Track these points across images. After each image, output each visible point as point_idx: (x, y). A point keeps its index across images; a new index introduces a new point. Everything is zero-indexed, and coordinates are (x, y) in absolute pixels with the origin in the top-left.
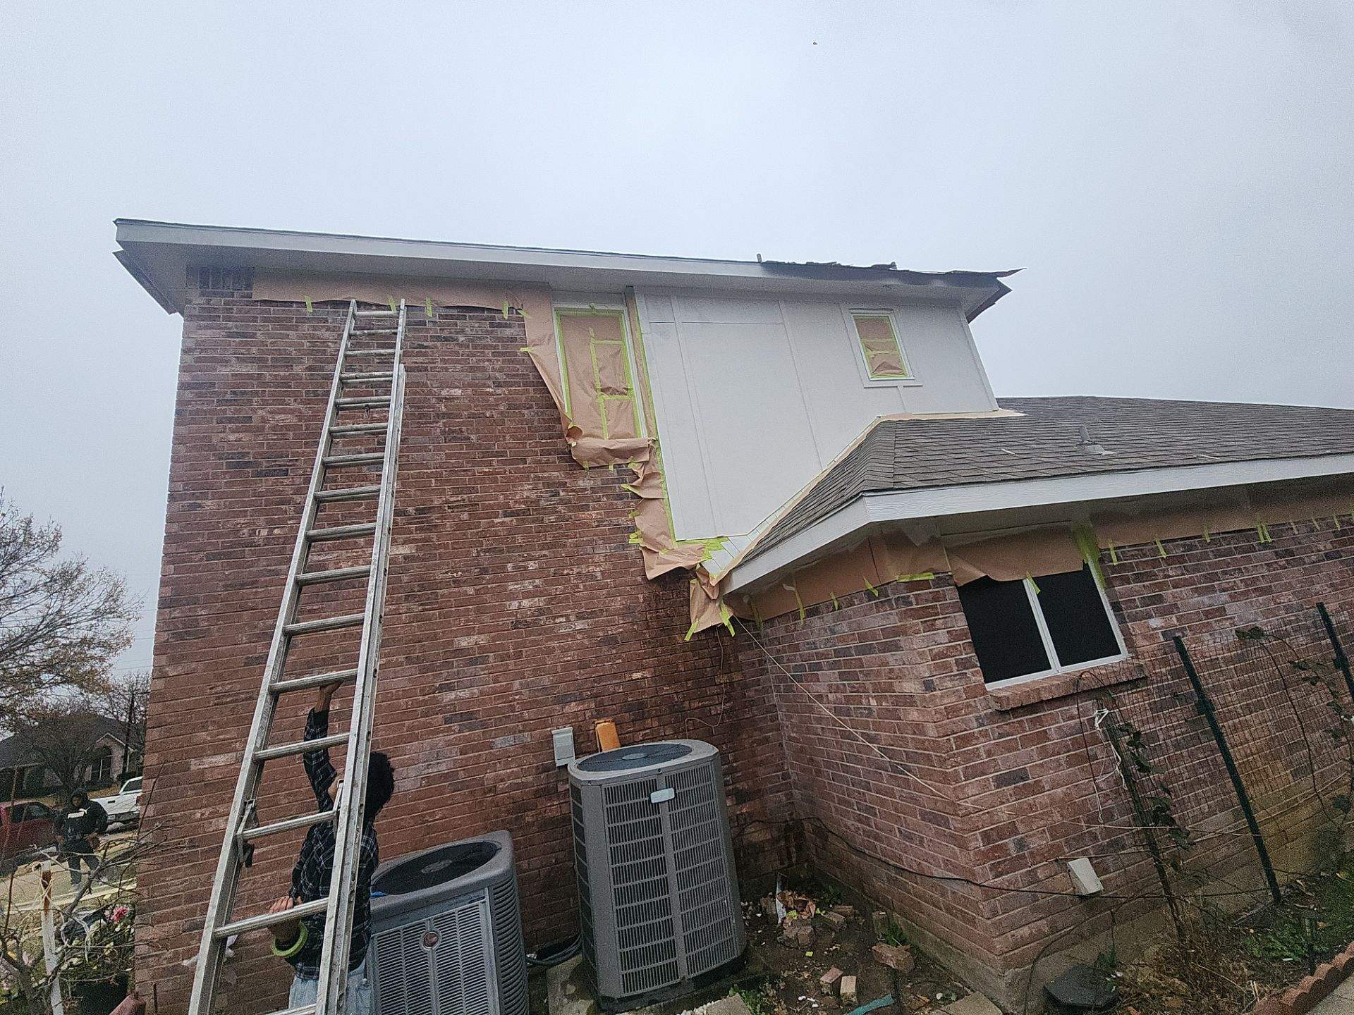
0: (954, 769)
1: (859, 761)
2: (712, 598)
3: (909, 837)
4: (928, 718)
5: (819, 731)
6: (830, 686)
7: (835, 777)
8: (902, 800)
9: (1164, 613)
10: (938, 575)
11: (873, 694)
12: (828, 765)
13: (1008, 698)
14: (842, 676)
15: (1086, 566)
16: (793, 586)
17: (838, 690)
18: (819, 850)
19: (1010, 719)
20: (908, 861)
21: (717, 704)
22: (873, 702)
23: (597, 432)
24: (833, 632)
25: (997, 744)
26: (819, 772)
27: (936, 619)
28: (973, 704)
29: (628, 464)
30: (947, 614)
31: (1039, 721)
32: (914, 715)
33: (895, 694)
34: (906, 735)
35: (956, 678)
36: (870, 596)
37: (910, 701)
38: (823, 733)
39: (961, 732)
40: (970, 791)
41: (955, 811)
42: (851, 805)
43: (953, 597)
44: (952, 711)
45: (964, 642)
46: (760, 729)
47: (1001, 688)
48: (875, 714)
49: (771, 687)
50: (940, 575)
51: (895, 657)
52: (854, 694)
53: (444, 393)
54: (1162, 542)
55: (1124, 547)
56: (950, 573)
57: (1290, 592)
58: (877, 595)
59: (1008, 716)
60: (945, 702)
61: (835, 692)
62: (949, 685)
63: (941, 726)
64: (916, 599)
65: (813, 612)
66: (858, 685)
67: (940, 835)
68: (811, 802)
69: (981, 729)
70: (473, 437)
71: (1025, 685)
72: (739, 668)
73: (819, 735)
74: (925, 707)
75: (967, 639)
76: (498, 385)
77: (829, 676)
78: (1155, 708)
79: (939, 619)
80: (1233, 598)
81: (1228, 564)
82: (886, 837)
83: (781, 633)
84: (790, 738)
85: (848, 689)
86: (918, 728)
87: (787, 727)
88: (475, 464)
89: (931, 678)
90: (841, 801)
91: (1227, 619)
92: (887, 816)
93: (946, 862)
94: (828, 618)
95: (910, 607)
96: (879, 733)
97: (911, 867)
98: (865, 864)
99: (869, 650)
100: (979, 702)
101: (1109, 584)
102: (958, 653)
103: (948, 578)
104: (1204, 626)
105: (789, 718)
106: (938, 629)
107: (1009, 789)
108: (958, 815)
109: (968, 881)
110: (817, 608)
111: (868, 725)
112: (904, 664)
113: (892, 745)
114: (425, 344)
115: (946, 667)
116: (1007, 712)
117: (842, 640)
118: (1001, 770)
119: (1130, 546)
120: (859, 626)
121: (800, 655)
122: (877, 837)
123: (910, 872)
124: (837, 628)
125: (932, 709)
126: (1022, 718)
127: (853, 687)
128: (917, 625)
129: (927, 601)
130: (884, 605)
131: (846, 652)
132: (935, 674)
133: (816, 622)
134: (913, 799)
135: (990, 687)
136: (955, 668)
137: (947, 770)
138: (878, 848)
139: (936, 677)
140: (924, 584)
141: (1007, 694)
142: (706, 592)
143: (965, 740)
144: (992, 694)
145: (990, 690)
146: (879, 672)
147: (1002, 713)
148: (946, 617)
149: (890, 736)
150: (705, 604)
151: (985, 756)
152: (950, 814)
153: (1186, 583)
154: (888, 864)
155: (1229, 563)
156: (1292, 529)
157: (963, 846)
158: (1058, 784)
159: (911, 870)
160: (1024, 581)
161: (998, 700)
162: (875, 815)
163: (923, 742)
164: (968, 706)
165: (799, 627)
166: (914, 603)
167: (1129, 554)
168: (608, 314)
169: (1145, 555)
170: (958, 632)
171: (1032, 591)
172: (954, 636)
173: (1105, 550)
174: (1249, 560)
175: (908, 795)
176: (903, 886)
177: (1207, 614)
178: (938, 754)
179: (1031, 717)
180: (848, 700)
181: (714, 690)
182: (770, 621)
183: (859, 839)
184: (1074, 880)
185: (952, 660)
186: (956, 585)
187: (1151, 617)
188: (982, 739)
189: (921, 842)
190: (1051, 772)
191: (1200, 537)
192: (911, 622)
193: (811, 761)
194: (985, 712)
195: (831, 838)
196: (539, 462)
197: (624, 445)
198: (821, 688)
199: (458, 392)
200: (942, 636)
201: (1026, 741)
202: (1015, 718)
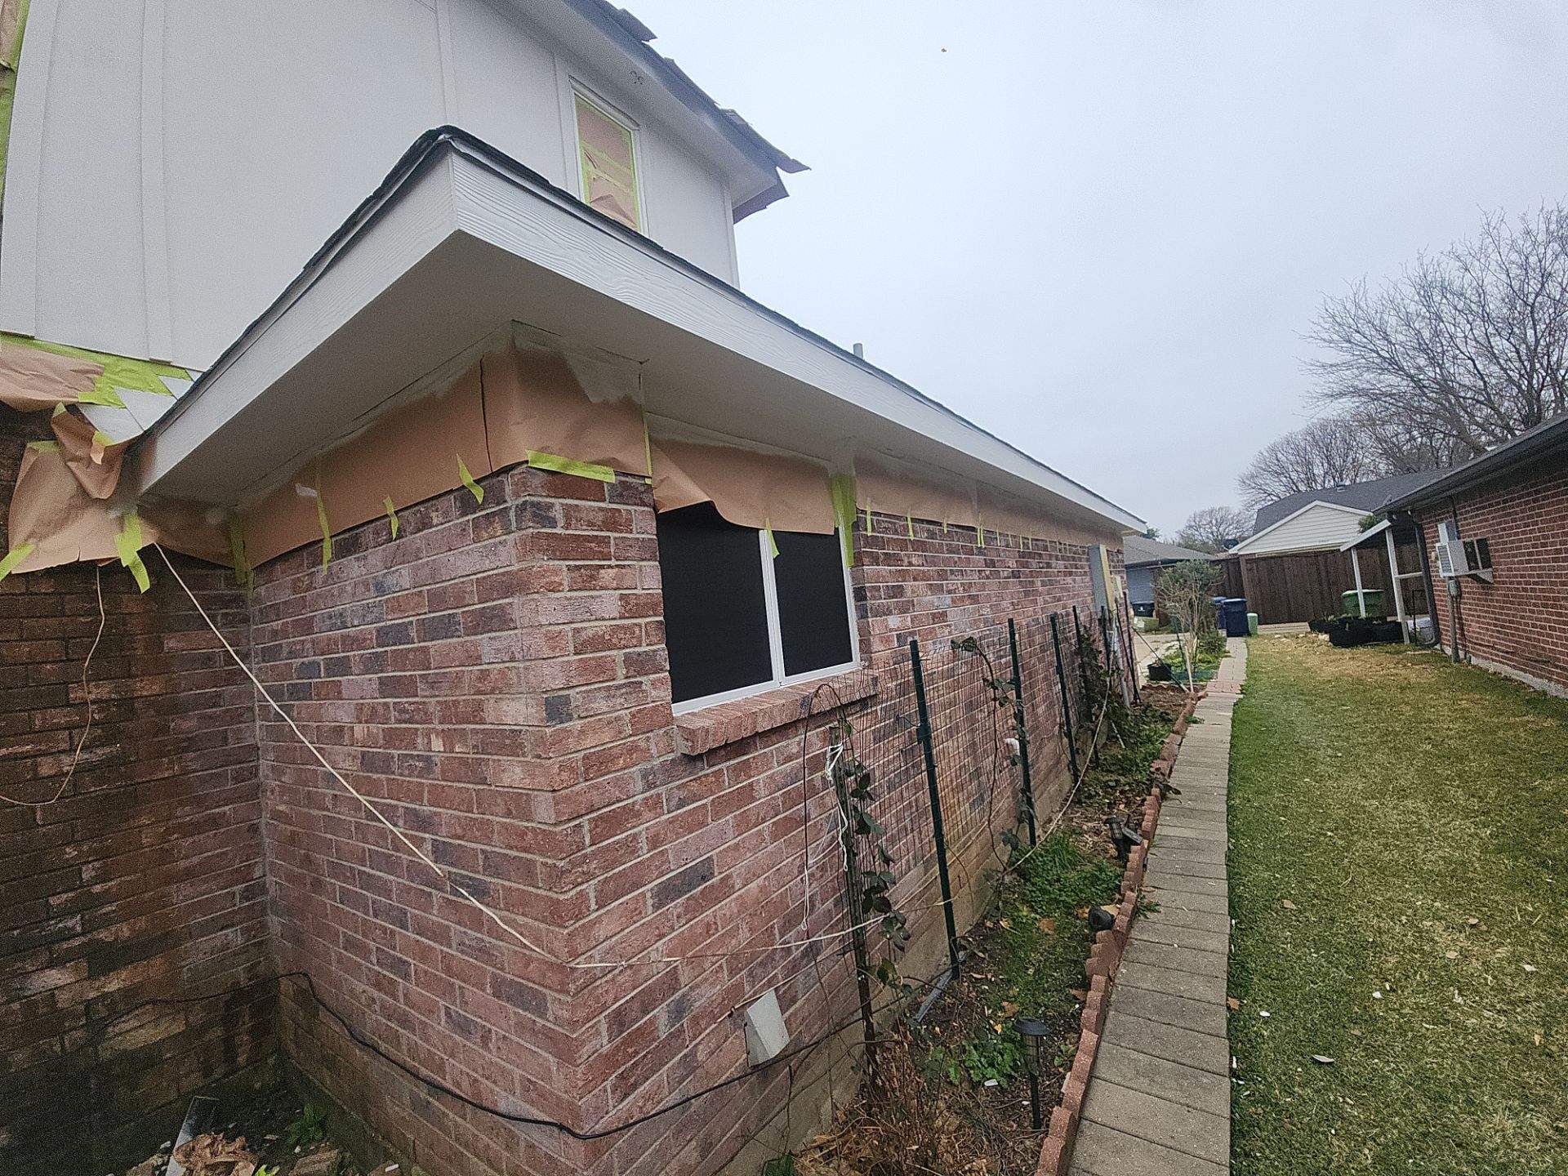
0: (579, 888)
1: (391, 865)
2: (96, 495)
3: (463, 1026)
4: (541, 781)
5: (329, 804)
6: (360, 708)
7: (346, 897)
8: (462, 952)
9: (903, 610)
10: (623, 479)
11: (440, 727)
12: (336, 871)
13: (707, 731)
14: (388, 687)
15: (837, 530)
16: (313, 487)
17: (373, 716)
18: (300, 1031)
19: (703, 769)
20: (456, 1073)
21: (64, 752)
22: (437, 744)
24: (380, 588)
25: (671, 822)
26: (317, 885)
27: (602, 567)
28: (643, 744)
30: (626, 559)
31: (745, 769)
32: (513, 774)
33: (482, 727)
34: (490, 817)
35: (618, 693)
36: (467, 503)
37: (509, 742)
38: (335, 806)
39: (609, 805)
40: (601, 932)
41: (562, 983)
42: (364, 952)
43: (645, 528)
44: (598, 763)
45: (648, 620)
46: (199, 801)
47: (696, 711)
48: (437, 770)
49: (252, 709)
50: (629, 479)
51: (497, 645)
52: (404, 726)
54: (913, 520)
55: (880, 515)
56: (648, 481)
58: (480, 500)
59: (699, 764)
60: (588, 743)
61: (366, 722)
62: (601, 705)
63: (568, 798)
64: (568, 517)
65: (348, 545)
66: (412, 707)
67: (522, 1027)
68: (298, 941)
69: (648, 794)
71: (736, 706)
72: (161, 665)
73: (329, 810)
74: (539, 757)
75: (655, 615)
77: (361, 684)
79: (610, 567)
80: (954, 603)
81: (955, 563)
82: (422, 1022)
83: (286, 596)
84: (277, 815)
85: (393, 714)
86: (519, 804)
87: (272, 792)
89: (567, 692)
90: (350, 944)
91: (947, 626)
92: (429, 982)
93: (528, 1085)
94: (375, 557)
95: (549, 531)
96: (439, 810)
97: (458, 1085)
98: (377, 1069)
99: (444, 628)
100: (654, 743)
101: (858, 560)
102: (634, 641)
103: (642, 489)
104: (931, 631)
105: (278, 772)
106: (602, 588)
107: (676, 906)
108: (568, 992)
109: (561, 1127)
110: (357, 537)
111: (421, 793)
112: (512, 660)
113: (459, 838)
115: (603, 669)
116: (700, 756)
117: (397, 606)
118: (673, 870)
119: (885, 515)
120: (434, 576)
121: (313, 641)
122: (405, 1021)
123: (455, 1095)
124: (391, 580)
125: (553, 764)
126: (720, 766)
127: (405, 711)
128: (556, 572)
129: (591, 524)
130: (491, 523)
131: (398, 634)
132: (575, 683)
133: (354, 568)
134: (483, 952)
135: (680, 709)
136: (621, 672)
137: (562, 897)
138: (403, 1041)
139: (578, 690)
140: (593, 489)
141: (707, 723)
142: (77, 479)
143: (613, 822)
144: (680, 724)
145: (678, 715)
146: (459, 677)
147: (691, 760)
148: (624, 567)
149: (458, 818)
150: (71, 507)
151: (646, 848)
152: (550, 988)
153: (924, 577)
154: (417, 1077)
157: (565, 1051)
158: (754, 875)
159: (458, 1092)
160: (761, 532)
161: (690, 735)
162: (406, 977)
163: (522, 834)
164: (633, 749)
165: (320, 578)
166: (561, 523)
167: (883, 525)
169: (896, 532)
170: (642, 601)
171: (768, 551)
172: (632, 607)
173: (862, 512)
174: (969, 562)
175: (474, 943)
176: (439, 1120)
177: (935, 617)
178: (550, 861)
179: (736, 761)
180: (391, 738)
181: (60, 717)
182: (265, 568)
183: (374, 1019)
184: (752, 1039)
185: (618, 655)
186: (655, 509)
187: (890, 613)
188: (647, 815)
189: (485, 1039)
190: (748, 855)
191: (940, 524)
192: (542, 562)
193: (307, 861)
194: (661, 759)
195: (322, 1012)
198: (340, 713)
200: (608, 603)
201: (721, 807)
202: (711, 766)
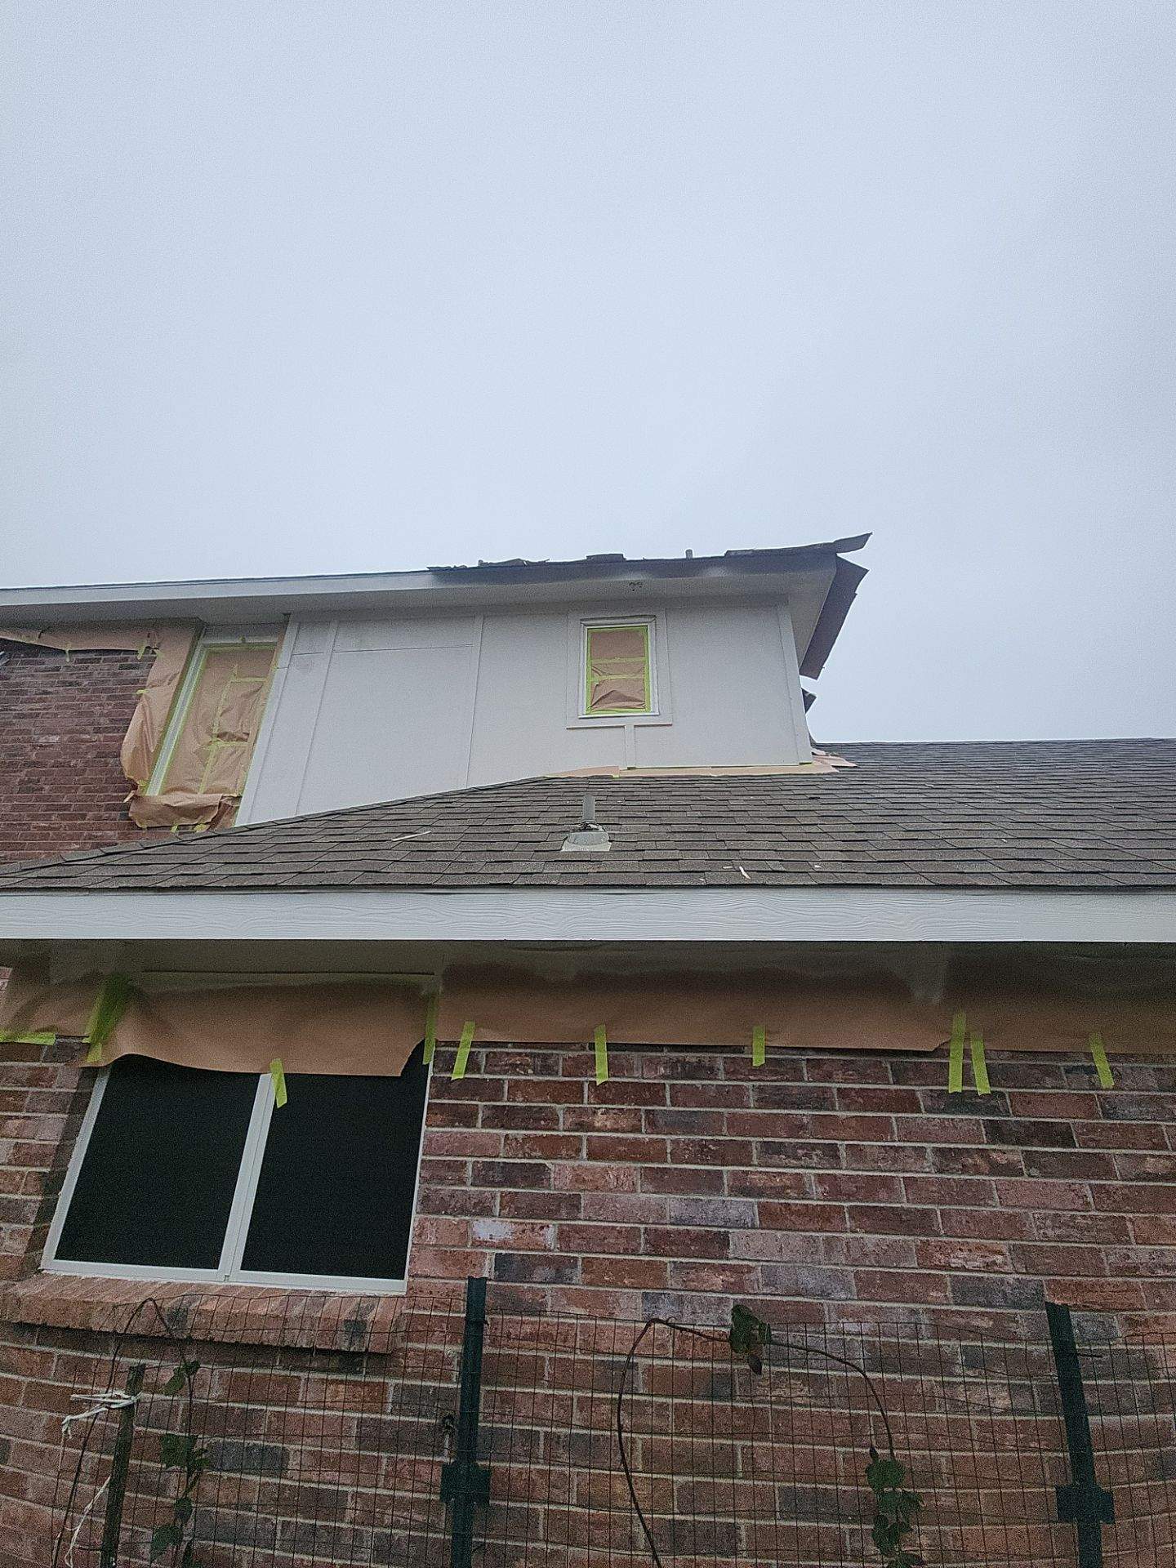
9: (533, 1211)
10: (62, 1041)
19: (30, 1342)
23: (193, 785)
27: (10, 1118)
29: (196, 825)
30: (35, 1111)
31: (77, 1369)
43: (65, 1083)
45: (34, 1169)
50: (69, 1040)
53: (42, 740)
54: (614, 1047)
55: (504, 1045)
56: (84, 1040)
57: (1003, 1246)
70: (47, 787)
76: (97, 731)
78: (373, 1436)
79: (17, 1118)
80: (770, 1218)
81: (797, 1128)
88: (35, 818)
91: (724, 1268)
102: (10, 1188)
103: (77, 1048)
104: (635, 1270)
106: (3, 1136)
114: (49, 690)
119: (515, 1045)
126: (51, 1349)
129: (17, 1082)
140: (31, 1052)
148: (31, 1118)
153: (634, 1152)
155: (802, 1127)
156: (1092, 1071)
160: (263, 1077)
167: (507, 1060)
168: (264, 647)
169: (547, 1069)
170: (34, 1151)
171: (268, 1097)
172: (22, 1156)
173: (447, 1044)
174: (881, 1129)
177: (660, 1242)
179: (73, 1353)
187: (485, 1213)
191: (738, 1049)
196: (99, 818)
197: (190, 802)
199: (56, 739)
201: (40, 1396)
202: (39, 1344)
